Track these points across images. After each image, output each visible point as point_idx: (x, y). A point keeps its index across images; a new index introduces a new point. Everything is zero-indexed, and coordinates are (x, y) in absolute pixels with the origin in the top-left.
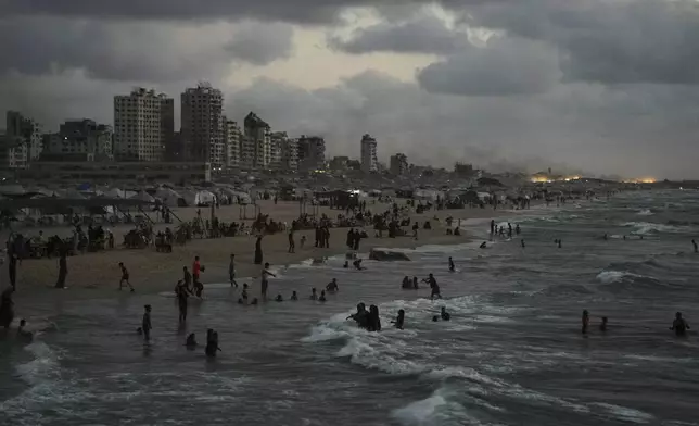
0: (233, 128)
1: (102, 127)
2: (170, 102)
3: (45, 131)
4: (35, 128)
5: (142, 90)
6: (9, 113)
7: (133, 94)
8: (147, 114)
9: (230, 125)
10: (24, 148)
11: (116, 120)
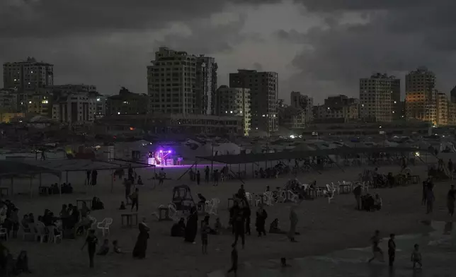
0: (442, 98)
1: (352, 100)
2: (398, 82)
3: (315, 104)
4: (308, 102)
5: (379, 74)
6: (293, 93)
7: (373, 77)
8: (381, 90)
9: (440, 96)
10: (303, 115)
11: (361, 95)
